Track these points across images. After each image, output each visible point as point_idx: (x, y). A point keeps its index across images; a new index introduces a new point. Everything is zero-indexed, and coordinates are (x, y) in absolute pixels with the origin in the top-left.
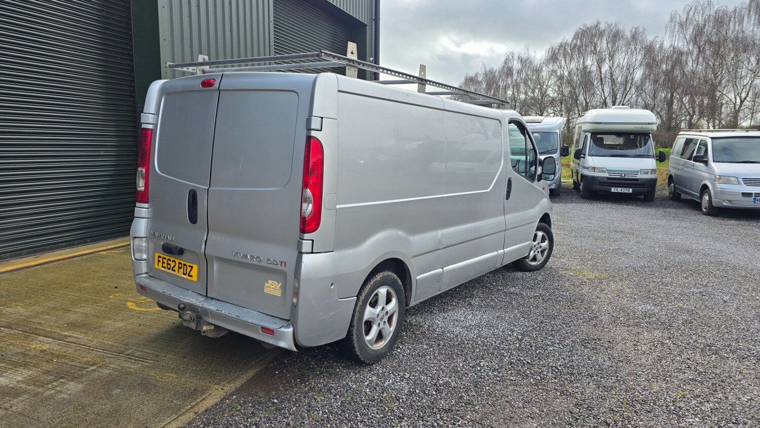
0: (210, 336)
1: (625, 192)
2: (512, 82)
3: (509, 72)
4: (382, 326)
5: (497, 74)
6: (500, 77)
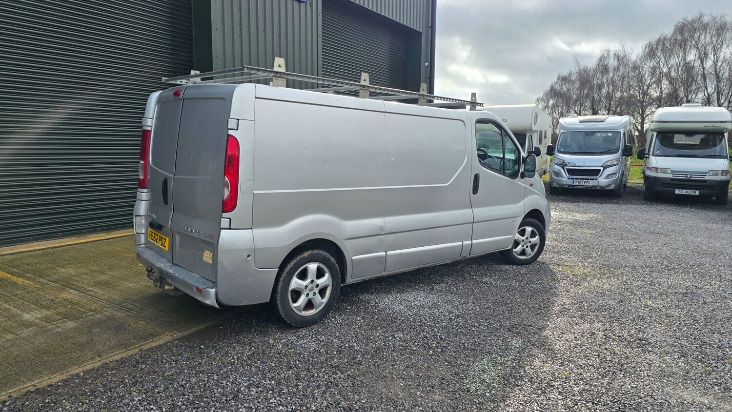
0: (171, 294)
1: (690, 194)
2: (607, 81)
3: (604, 69)
4: (311, 296)
5: (592, 72)
6: (594, 75)
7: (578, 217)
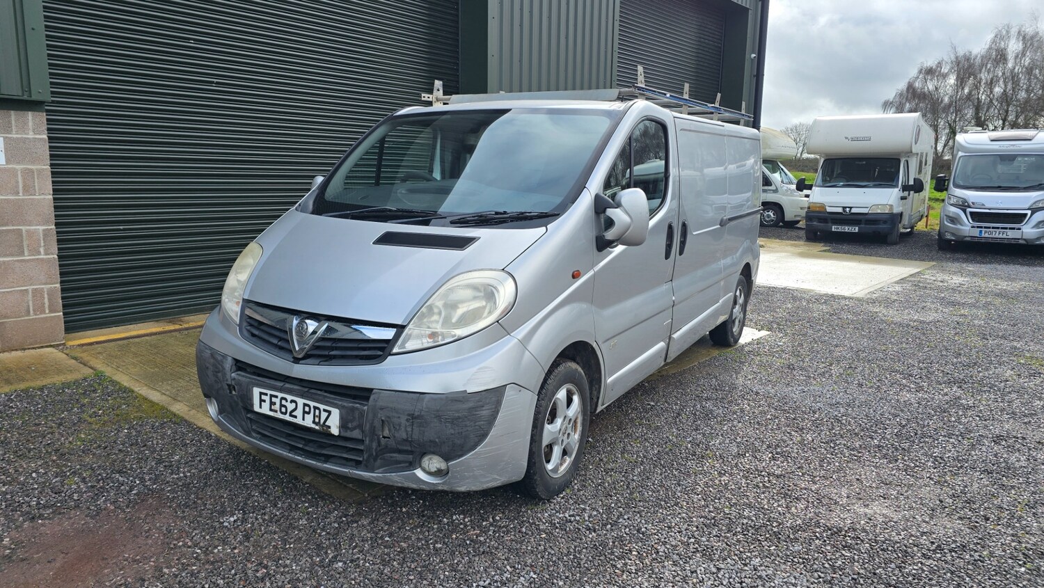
2: (1004, 74)
3: (1000, 57)
5: (978, 61)
6: (983, 65)
7: (1003, 285)
